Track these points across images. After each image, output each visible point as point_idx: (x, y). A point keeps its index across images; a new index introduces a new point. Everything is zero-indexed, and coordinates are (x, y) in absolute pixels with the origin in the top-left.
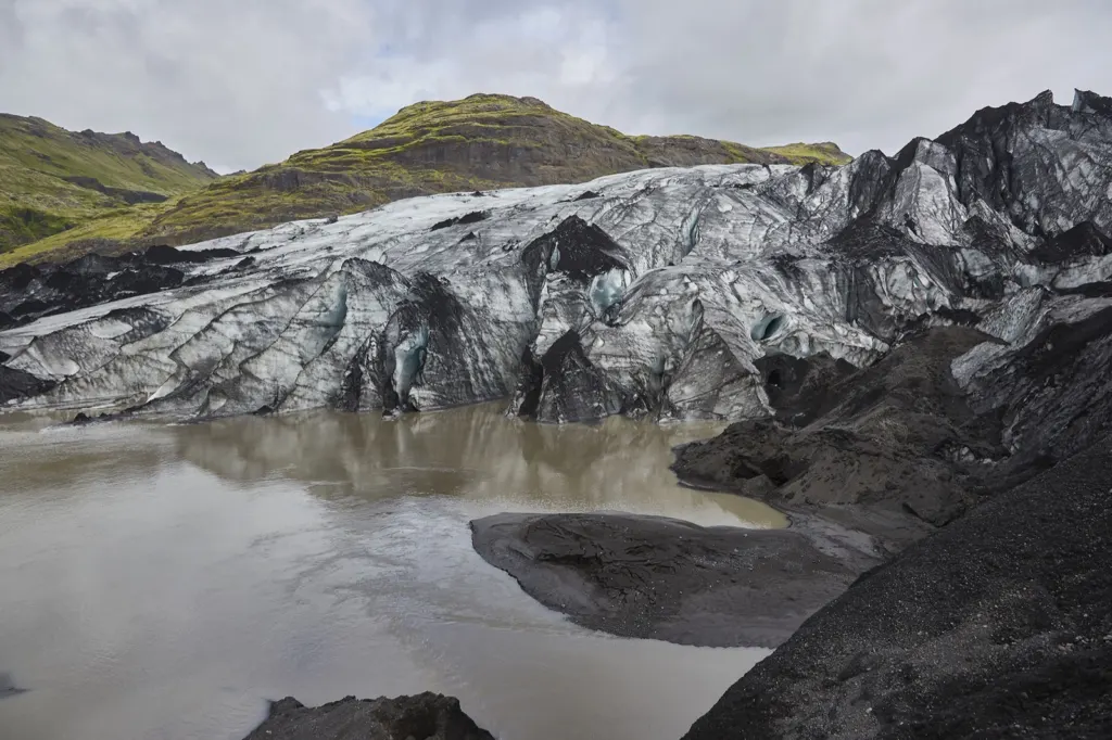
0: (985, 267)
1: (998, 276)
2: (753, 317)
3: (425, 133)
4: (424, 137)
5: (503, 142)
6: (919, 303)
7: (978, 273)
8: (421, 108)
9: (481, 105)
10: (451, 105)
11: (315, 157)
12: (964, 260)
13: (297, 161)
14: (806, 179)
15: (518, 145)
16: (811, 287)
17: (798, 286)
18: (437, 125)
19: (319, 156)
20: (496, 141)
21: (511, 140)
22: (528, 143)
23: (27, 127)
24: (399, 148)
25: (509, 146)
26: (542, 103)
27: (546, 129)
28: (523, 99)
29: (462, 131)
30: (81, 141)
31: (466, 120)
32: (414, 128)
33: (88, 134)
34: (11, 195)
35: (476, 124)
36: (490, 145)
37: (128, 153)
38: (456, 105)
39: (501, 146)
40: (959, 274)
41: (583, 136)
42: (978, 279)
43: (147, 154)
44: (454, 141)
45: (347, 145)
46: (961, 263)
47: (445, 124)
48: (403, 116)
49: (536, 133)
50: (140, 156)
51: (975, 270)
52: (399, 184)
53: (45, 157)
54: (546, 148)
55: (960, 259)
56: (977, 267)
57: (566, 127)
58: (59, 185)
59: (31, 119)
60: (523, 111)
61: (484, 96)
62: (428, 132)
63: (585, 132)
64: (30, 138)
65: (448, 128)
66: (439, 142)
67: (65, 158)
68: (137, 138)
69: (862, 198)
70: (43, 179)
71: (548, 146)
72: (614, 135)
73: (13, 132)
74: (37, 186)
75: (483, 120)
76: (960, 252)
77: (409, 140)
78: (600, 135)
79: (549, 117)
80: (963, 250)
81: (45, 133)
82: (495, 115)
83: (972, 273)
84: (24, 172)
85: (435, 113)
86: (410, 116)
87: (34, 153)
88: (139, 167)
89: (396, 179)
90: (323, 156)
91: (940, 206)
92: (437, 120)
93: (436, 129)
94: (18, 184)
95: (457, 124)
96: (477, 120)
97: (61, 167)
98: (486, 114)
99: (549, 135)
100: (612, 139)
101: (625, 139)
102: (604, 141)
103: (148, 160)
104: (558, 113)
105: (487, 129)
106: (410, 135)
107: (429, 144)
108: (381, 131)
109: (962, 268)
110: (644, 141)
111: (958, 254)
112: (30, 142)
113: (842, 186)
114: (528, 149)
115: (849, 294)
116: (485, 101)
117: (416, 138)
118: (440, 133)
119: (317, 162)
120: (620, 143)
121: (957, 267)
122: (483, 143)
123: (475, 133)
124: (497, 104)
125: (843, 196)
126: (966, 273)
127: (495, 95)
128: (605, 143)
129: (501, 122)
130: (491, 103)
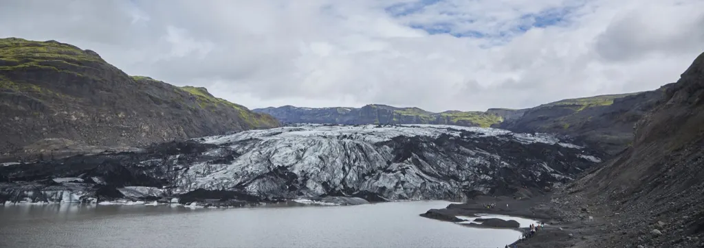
4: (29, 64)
5: (80, 75)
15: (89, 78)
20: (77, 74)
21: (85, 75)
22: (96, 78)
24: (9, 68)
25: (84, 78)
26: (98, 55)
28: (86, 51)
31: (57, 59)
35: (65, 62)
36: (73, 76)
39: (79, 77)
44: (50, 70)
47: (44, 58)
49: (99, 73)
52: (11, 91)
54: (104, 82)
60: (88, 58)
65: (46, 61)
66: (41, 69)
71: (106, 81)
75: (69, 61)
77: (15, 64)
82: (75, 58)
85: (29, 49)
89: (8, 87)
93: (38, 60)
95: (52, 60)
96: (65, 59)
98: (66, 56)
105: (71, 66)
106: (17, 61)
107: (32, 69)
114: (95, 81)
116: (62, 47)
118: (40, 64)
122: (69, 74)
123: (64, 67)
124: (72, 50)
129: (79, 63)
130: (68, 50)
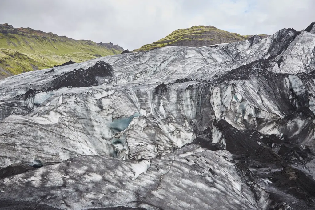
0: (300, 87)
1: (306, 93)
2: (107, 120)
3: (178, 38)
4: (178, 39)
5: (201, 40)
6: (232, 112)
7: (297, 90)
8: (178, 31)
9: (195, 29)
10: (186, 30)
11: (148, 47)
12: (290, 82)
13: (143, 48)
14: (250, 42)
15: (205, 40)
16: (168, 99)
17: (160, 98)
18: (182, 36)
19: (149, 46)
20: (198, 39)
21: (203, 39)
22: (209, 39)
23: (87, 43)
24: (170, 43)
25: (202, 41)
26: (214, 27)
27: (214, 35)
28: (208, 26)
29: (188, 37)
30: (99, 45)
31: (190, 34)
32: (175, 37)
33: (101, 43)
34: (81, 59)
35: (193, 35)
36: (197, 41)
37: (110, 48)
38: (188, 29)
39: (200, 41)
40: (286, 90)
41: (226, 37)
42: (297, 94)
43: (114, 48)
44: (186, 40)
45: (157, 43)
46: (288, 84)
47: (184, 35)
48: (173, 34)
49: (211, 36)
50: (113, 48)
51: (296, 88)
53: (90, 50)
54: (214, 41)
55: (288, 81)
56: (297, 86)
57: (221, 34)
58: (91, 57)
59: (88, 41)
60: (207, 30)
61: (197, 26)
62: (179, 38)
63: (227, 35)
64: (88, 45)
65: (185, 36)
66: (182, 41)
67: (95, 50)
68: (112, 44)
69: (273, 50)
70: (88, 55)
71: (215, 40)
72: (237, 36)
73: (84, 44)
74: (86, 57)
75: (195, 34)
76: (287, 77)
77: (173, 40)
78: (232, 36)
79: (215, 31)
80: (290, 76)
81: (91, 44)
82: (199, 32)
83: (294, 90)
84: (84, 54)
85: (182, 32)
86: (174, 34)
87: (88, 49)
88: (112, 51)
90: (150, 46)
91: (306, 51)
92: (182, 34)
93: (181, 37)
94: (82, 57)
95: (188, 35)
96: (193, 33)
97: (94, 52)
98: (196, 32)
99: (215, 37)
100: (236, 37)
101: (241, 37)
102: (233, 38)
103: (114, 50)
104: (219, 30)
105: (196, 36)
106: (174, 39)
107: (179, 41)
108: (166, 38)
109: (289, 87)
110: (247, 37)
111: (286, 78)
112: (87, 46)
113: (266, 45)
114: (208, 41)
115: (198, 103)
116: (196, 28)
117: (175, 40)
118: (182, 38)
119: (148, 48)
120: (239, 38)
121: (285, 86)
122: (195, 40)
123: (193, 37)
124: (200, 28)
125: (265, 49)
126: (291, 90)
127: (200, 26)
128: (234, 38)
129: (200, 34)
130: (198, 28)
